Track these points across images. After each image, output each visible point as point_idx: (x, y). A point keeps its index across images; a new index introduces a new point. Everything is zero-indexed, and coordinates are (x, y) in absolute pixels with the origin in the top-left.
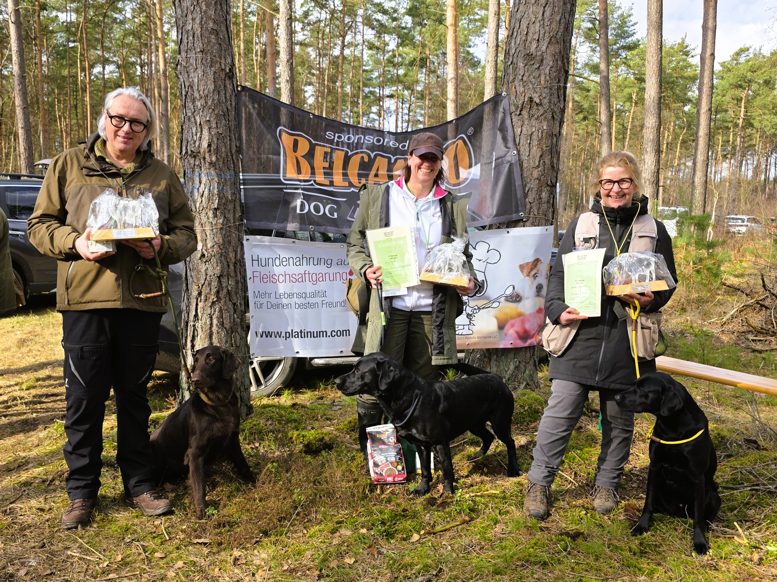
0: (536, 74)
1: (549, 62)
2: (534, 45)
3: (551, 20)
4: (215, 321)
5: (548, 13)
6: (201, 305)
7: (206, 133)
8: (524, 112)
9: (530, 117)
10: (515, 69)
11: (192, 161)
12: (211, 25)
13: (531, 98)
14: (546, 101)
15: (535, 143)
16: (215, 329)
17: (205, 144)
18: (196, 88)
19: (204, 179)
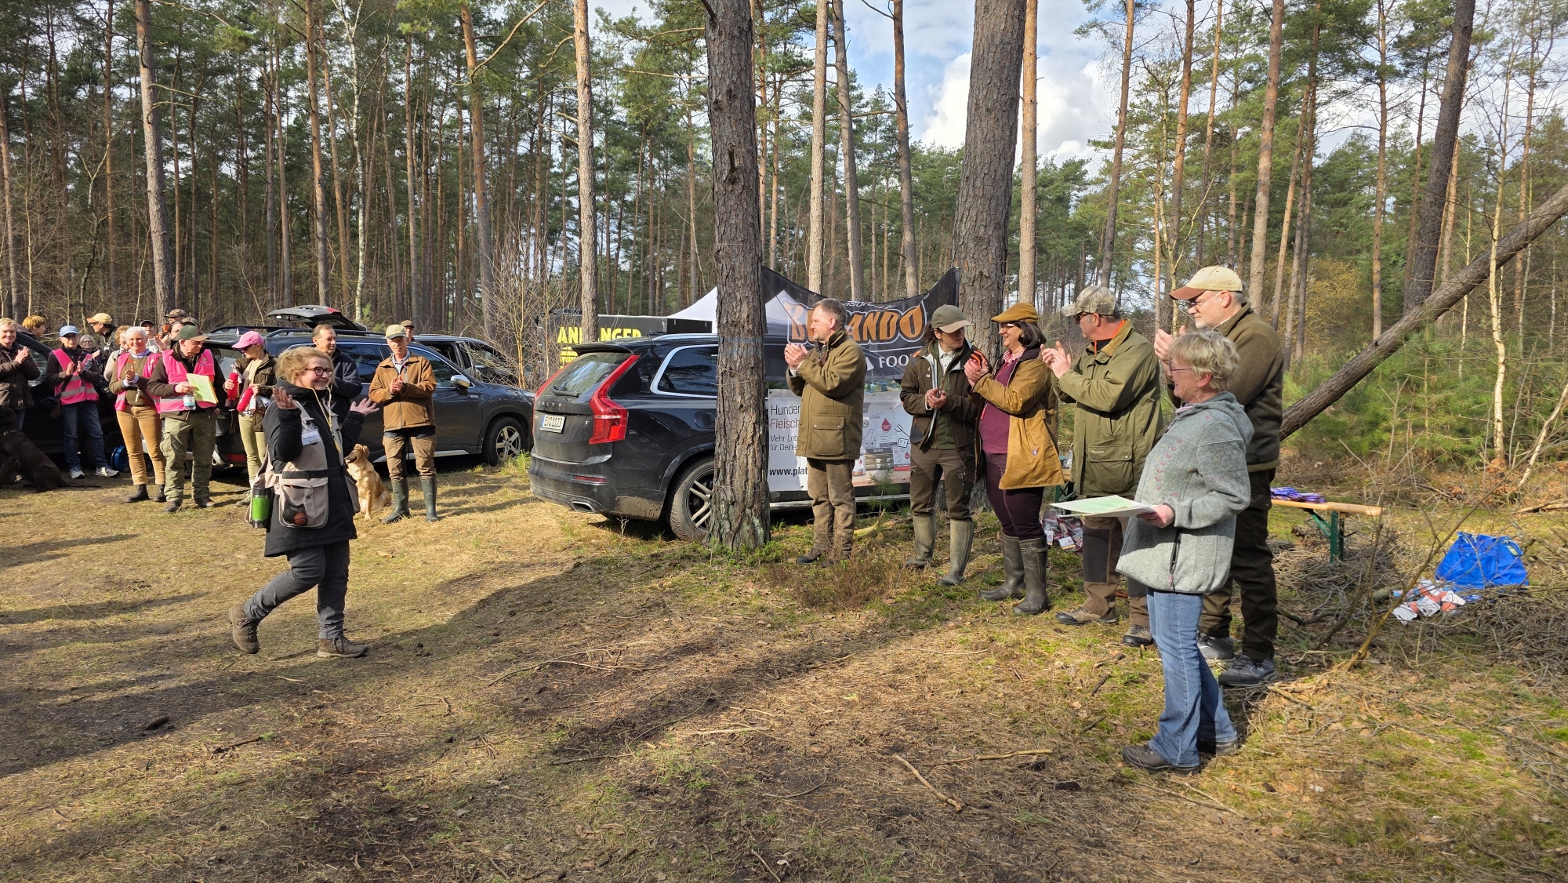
0: (985, 253)
1: (995, 244)
2: (982, 230)
3: (996, 211)
4: (750, 461)
5: (993, 205)
6: (738, 447)
7: (745, 305)
8: (976, 284)
9: (982, 287)
10: (966, 248)
11: (732, 329)
12: (750, 220)
13: (981, 273)
14: (993, 275)
15: (986, 308)
16: (750, 466)
17: (744, 316)
18: (737, 270)
19: (743, 344)
